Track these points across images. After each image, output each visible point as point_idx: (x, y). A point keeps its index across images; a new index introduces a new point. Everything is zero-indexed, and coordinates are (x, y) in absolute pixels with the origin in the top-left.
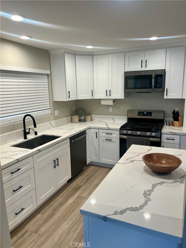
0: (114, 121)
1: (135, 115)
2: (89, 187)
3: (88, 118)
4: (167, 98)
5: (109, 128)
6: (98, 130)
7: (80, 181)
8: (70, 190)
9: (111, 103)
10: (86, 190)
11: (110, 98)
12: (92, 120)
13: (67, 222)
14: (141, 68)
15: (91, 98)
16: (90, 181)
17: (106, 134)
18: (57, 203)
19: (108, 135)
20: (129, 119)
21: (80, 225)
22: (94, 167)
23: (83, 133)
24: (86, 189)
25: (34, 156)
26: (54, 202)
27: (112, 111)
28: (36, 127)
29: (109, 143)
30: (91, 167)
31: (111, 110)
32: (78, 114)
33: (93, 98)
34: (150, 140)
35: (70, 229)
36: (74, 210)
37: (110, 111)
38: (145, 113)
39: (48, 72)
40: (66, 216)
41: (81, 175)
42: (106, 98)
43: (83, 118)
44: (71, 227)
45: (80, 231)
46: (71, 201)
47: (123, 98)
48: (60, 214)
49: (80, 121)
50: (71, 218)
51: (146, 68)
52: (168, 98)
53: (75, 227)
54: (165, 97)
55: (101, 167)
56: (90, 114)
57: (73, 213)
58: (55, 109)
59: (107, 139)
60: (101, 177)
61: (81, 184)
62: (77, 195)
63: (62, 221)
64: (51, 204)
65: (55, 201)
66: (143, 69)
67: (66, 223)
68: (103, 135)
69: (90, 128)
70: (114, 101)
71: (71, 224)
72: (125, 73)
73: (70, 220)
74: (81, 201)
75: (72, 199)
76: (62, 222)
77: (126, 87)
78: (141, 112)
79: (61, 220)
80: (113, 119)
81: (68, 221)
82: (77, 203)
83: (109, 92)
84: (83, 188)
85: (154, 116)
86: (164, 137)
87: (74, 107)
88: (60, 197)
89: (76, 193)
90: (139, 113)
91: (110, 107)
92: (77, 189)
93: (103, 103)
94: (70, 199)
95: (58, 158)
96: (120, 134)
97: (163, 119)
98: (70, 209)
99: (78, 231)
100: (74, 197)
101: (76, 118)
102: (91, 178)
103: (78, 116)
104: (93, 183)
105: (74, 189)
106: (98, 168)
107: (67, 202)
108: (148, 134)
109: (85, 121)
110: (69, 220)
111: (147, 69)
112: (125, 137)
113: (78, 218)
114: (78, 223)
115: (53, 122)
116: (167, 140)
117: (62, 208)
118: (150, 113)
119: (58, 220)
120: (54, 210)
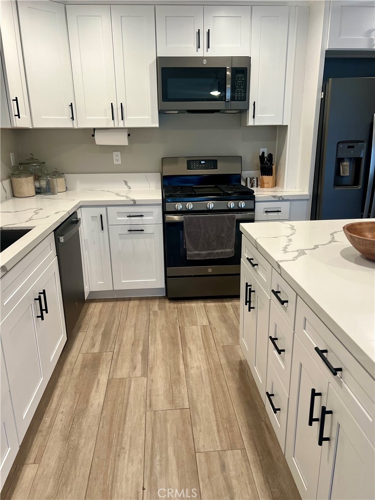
1: (181, 169)
2: (119, 351)
5: (134, 201)
6: (105, 208)
7: (87, 344)
8: (76, 372)
9: (122, 140)
10: (120, 360)
12: (67, 189)
13: (127, 456)
14: (197, 51)
16: (112, 336)
18: (60, 416)
24: (115, 357)
26: (52, 418)
32: (31, 174)
33: (74, 127)
34: (236, 218)
35: (149, 468)
36: (125, 419)
38: (202, 162)
40: (115, 442)
41: (80, 328)
44: (148, 463)
46: (97, 398)
48: (92, 443)
50: (131, 440)
52: (256, 124)
53: (160, 461)
54: (251, 122)
57: (126, 426)
61: (96, 350)
62: (103, 378)
63: (112, 457)
64: (47, 425)
65: (51, 415)
66: (201, 53)
67: (126, 460)
69: (81, 207)
71: (141, 455)
72: (160, 60)
73: (130, 446)
74: (126, 390)
75: (96, 392)
76: (115, 460)
78: (193, 161)
79: (108, 457)
80: (126, 183)
81: (127, 452)
82: (120, 398)
83: (118, 110)
84: (107, 356)
85: (222, 169)
86: (260, 208)
88: (60, 397)
89: (99, 376)
91: (115, 153)
92: (93, 364)
94: (93, 394)
98: (112, 420)
99: (173, 466)
100: (100, 386)
101: (27, 184)
102: (111, 330)
103: (31, 179)
104: (125, 339)
105: (84, 366)
107: (90, 403)
110: (127, 447)
111: (212, 53)
113: (149, 435)
117: (85, 425)
119: (96, 460)
120: (67, 438)
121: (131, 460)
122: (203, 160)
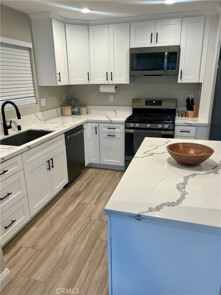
0: (116, 113)
1: (142, 105)
2: (90, 191)
3: (84, 110)
5: (111, 121)
6: (98, 124)
7: (79, 186)
8: (68, 197)
9: (113, 90)
10: (88, 196)
11: (111, 83)
12: (87, 113)
13: (70, 233)
14: (151, 44)
15: (87, 83)
16: (91, 185)
17: (108, 129)
18: (54, 212)
19: (110, 129)
20: (134, 110)
21: (87, 235)
22: (93, 170)
23: (80, 128)
24: (87, 194)
25: (22, 154)
26: (50, 213)
27: (113, 101)
28: (21, 119)
29: (112, 140)
30: (90, 169)
31: (111, 99)
32: (71, 105)
33: (90, 83)
34: (162, 134)
35: (76, 239)
36: (77, 219)
37: (111, 101)
38: (154, 102)
39: (30, 45)
40: (68, 227)
41: (80, 179)
42: (106, 83)
43: (76, 110)
44: (76, 238)
45: (88, 241)
46: (71, 209)
47: (128, 83)
48: (60, 225)
49: (73, 113)
50: (75, 227)
51: (156, 44)
52: (182, 82)
53: (82, 238)
54: (179, 81)
55: (102, 169)
56: (85, 106)
57: (76, 222)
58: (41, 98)
59: (109, 135)
60: (104, 180)
61: (81, 189)
62: (77, 202)
63: (64, 232)
64: (47, 214)
65: (51, 211)
66: (153, 45)
67: (69, 234)
68: (104, 129)
69: (87, 122)
70: (117, 86)
71: (75, 234)
72: (131, 49)
73: (73, 230)
74: (84, 208)
75: (72, 206)
76: (65, 233)
77: (133, 68)
78: (149, 101)
79: (63, 231)
80: (115, 111)
81: (71, 232)
82: (80, 211)
83: (109, 76)
84: (84, 193)
85: (165, 106)
86: (177, 129)
87: (65, 95)
88: (57, 205)
89: (77, 200)
90: (146, 102)
91: (111, 96)
92: (77, 195)
93: (102, 90)
94: (70, 207)
95: (52, 158)
96: (126, 128)
97: (175, 108)
98: (72, 218)
99: (85, 242)
100: (75, 204)
101: (68, 110)
102: (92, 182)
103: (70, 107)
104: (96, 187)
105: (73, 195)
106: (98, 170)
107: (67, 210)
108: (160, 126)
109: (79, 113)
110: (72, 230)
111: (159, 45)
112: (132, 131)
113: (83, 227)
114: (84, 232)
115: (40, 114)
116: (181, 133)
117: (61, 218)
118: (159, 102)
119: (58, 231)
120: (52, 221)
121: (71, 235)
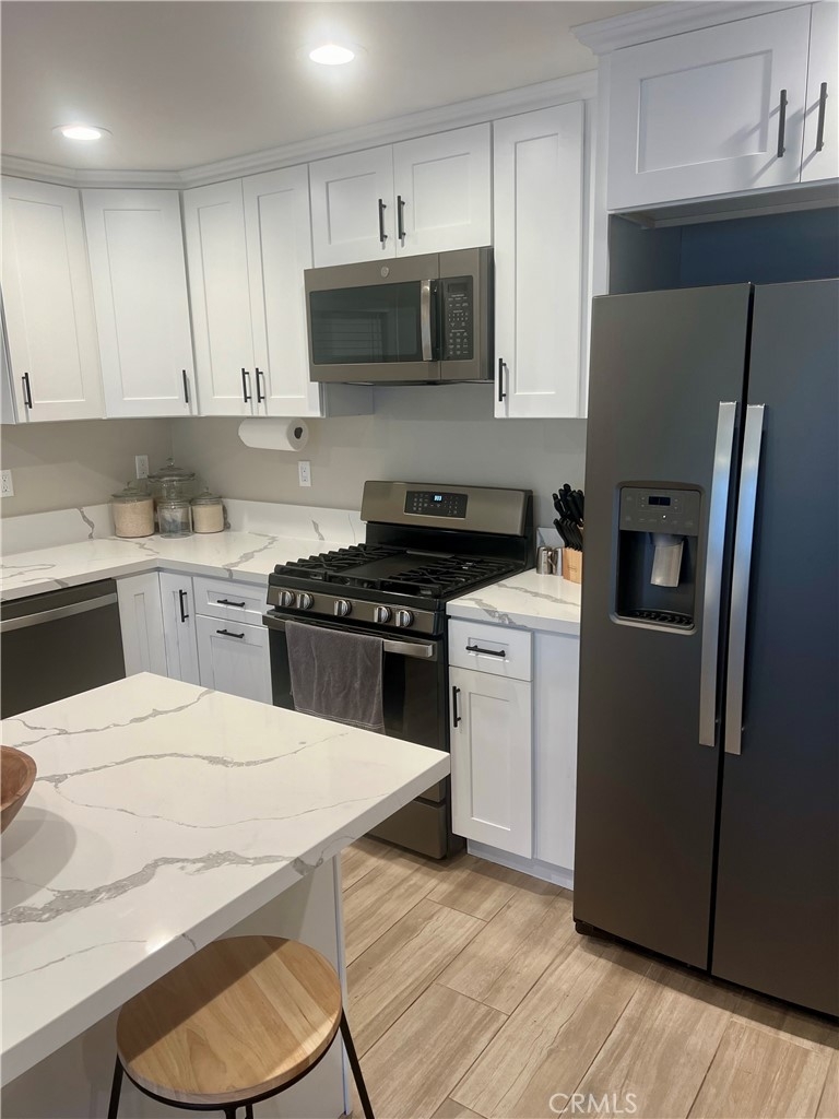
0: (320, 534)
1: (396, 511)
3: (206, 514)
4: (507, 413)
5: (230, 572)
6: (189, 579)
11: (261, 411)
14: (382, 247)
15: (182, 411)
17: (220, 605)
19: (227, 607)
20: (373, 527)
27: (308, 484)
29: (237, 653)
31: (304, 475)
32: (152, 495)
33: (195, 413)
34: (386, 648)
37: (302, 484)
38: (437, 498)
43: (174, 515)
47: (317, 414)
51: (401, 245)
52: (511, 416)
59: (224, 632)
66: (394, 250)
68: (207, 603)
69: (158, 569)
72: (308, 274)
78: (419, 493)
80: (316, 526)
86: (459, 635)
90: (411, 495)
93: (249, 438)
111: (411, 249)
116: (470, 654)
118: (456, 500)
122: (438, 494)
